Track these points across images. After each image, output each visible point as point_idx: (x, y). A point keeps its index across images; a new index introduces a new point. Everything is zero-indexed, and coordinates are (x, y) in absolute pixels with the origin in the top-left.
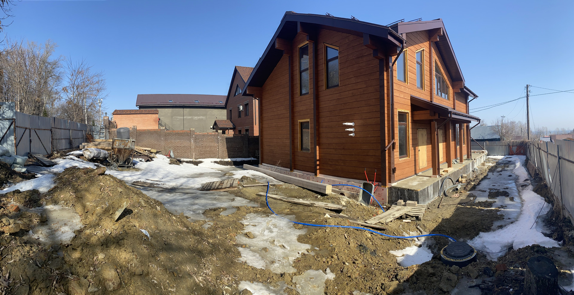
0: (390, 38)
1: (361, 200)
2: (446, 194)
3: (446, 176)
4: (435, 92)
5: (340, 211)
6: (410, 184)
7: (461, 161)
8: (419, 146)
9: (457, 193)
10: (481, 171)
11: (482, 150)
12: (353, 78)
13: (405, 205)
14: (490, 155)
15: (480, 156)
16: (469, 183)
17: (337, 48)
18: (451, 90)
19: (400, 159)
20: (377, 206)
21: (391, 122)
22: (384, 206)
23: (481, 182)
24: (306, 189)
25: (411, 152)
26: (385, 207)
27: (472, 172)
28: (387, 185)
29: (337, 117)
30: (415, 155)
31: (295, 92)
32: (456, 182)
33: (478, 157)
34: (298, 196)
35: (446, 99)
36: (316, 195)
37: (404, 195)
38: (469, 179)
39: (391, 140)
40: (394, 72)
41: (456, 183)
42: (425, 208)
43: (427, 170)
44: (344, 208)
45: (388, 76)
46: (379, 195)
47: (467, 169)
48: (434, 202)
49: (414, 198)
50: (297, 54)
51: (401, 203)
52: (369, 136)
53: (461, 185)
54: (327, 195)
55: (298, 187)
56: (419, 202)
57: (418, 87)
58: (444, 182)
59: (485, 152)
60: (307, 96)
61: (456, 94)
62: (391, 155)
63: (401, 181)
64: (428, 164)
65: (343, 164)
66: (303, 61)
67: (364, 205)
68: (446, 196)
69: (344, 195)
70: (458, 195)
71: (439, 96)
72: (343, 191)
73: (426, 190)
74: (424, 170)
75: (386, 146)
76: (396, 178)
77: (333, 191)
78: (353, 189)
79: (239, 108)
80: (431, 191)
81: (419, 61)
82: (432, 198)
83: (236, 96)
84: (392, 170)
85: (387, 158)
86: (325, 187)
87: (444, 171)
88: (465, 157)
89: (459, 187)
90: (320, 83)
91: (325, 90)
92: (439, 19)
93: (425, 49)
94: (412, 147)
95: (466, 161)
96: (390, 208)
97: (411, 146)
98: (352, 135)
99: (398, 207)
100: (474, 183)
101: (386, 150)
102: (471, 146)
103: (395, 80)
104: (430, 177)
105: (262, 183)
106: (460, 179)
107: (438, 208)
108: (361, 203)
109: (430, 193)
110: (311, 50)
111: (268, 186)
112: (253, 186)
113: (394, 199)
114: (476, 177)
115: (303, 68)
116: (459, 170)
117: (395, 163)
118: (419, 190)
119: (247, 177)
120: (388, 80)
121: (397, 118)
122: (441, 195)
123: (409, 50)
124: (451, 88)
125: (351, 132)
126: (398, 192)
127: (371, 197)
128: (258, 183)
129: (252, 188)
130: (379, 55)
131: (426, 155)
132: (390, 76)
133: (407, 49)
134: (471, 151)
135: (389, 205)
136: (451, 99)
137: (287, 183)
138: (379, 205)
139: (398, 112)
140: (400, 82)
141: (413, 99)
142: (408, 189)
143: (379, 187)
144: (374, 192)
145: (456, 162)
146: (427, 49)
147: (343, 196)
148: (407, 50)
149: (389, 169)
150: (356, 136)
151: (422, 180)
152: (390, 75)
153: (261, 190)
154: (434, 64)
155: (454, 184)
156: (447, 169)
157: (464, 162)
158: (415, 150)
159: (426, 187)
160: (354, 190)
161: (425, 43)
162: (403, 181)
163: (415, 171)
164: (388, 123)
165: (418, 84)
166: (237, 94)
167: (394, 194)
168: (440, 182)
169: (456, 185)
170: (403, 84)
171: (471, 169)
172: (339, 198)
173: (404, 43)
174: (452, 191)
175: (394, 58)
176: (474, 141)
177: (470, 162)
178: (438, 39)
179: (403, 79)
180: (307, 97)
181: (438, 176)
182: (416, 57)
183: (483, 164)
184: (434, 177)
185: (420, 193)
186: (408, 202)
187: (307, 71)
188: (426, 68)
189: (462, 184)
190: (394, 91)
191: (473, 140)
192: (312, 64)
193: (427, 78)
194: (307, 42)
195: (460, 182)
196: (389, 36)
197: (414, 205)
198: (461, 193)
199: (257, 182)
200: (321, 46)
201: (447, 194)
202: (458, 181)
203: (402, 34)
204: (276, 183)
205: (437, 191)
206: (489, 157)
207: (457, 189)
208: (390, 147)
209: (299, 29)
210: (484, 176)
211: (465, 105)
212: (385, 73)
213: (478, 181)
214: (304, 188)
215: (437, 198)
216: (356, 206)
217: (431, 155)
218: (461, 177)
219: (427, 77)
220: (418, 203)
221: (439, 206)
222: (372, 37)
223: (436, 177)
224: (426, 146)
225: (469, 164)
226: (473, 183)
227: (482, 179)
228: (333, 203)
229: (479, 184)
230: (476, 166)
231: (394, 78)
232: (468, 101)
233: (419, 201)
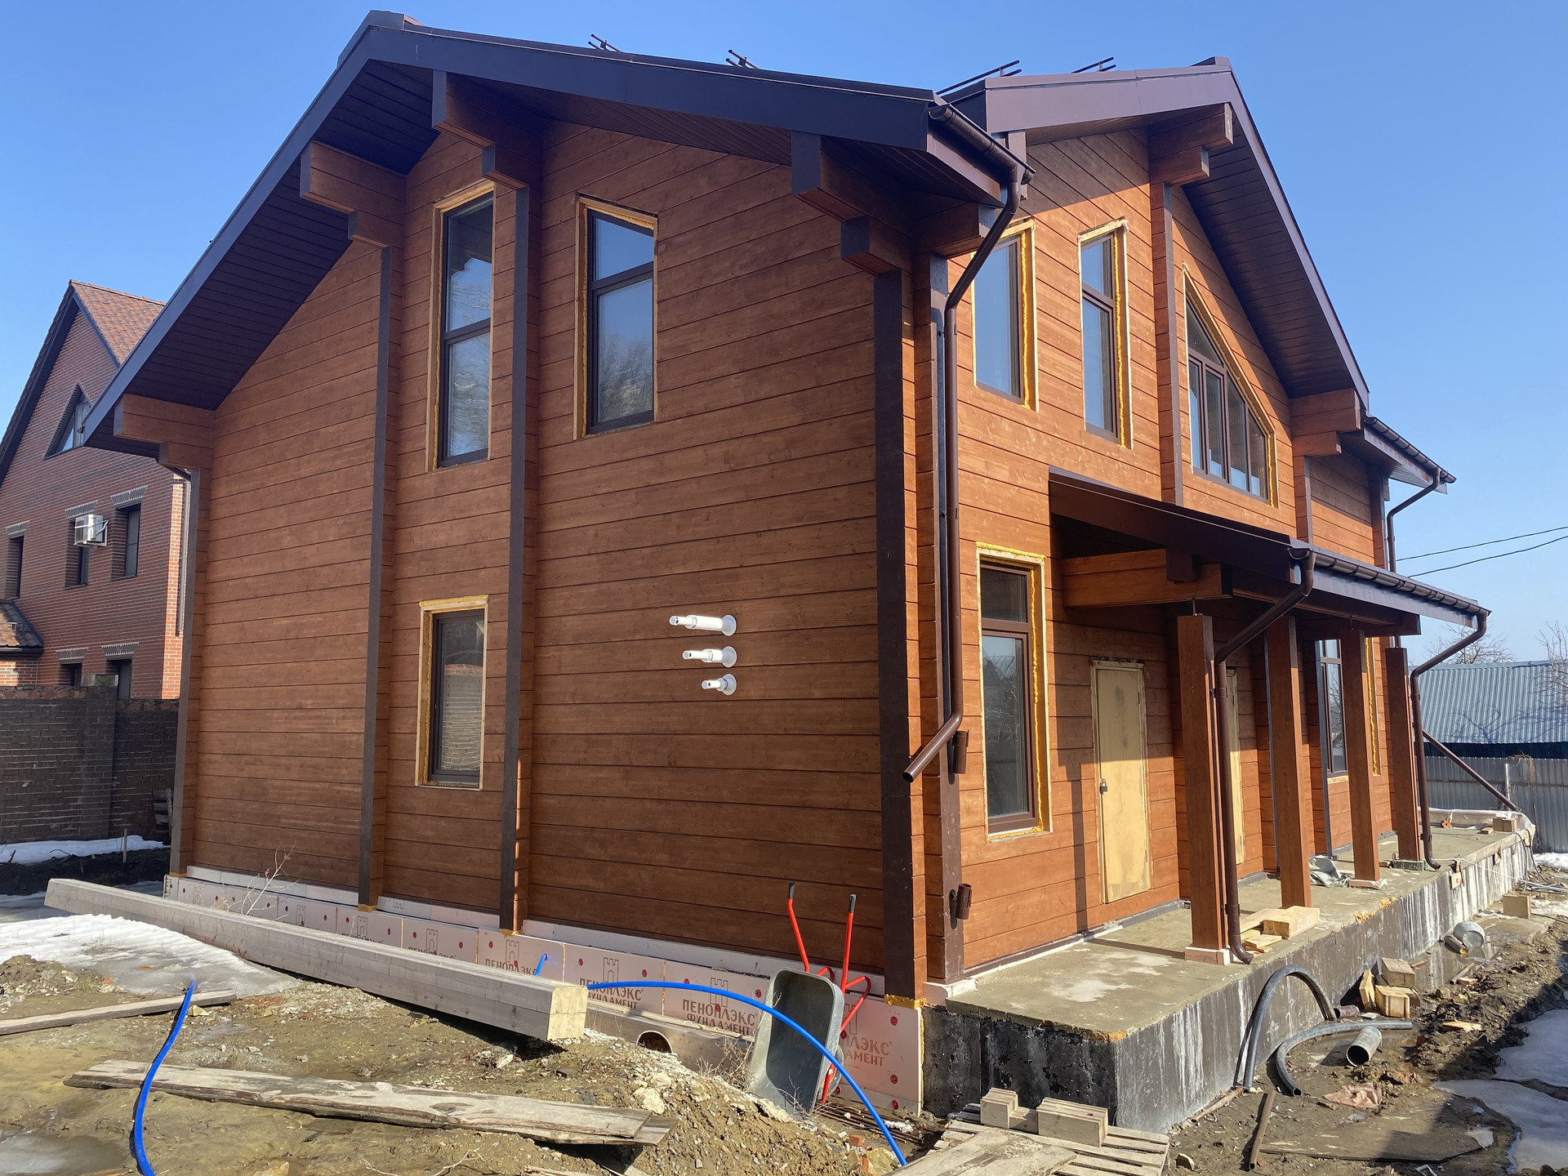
0: (935, 147)
1: (764, 1080)
2: (1289, 1077)
3: (1280, 962)
4: (1188, 453)
5: (626, 1154)
6: (1058, 992)
7: (1365, 866)
8: (1099, 760)
9: (1361, 1078)
10: (1507, 947)
11: (1501, 814)
12: (732, 379)
13: (1029, 1127)
14: (1550, 851)
15: (1491, 849)
16: (1434, 1024)
17: (648, 223)
18: (1281, 447)
19: (995, 837)
20: (856, 1119)
21: (938, 615)
22: (899, 1125)
23: (1530, 1027)
24: (432, 1013)
25: (1058, 796)
26: (906, 1127)
27: (1440, 949)
28: (918, 991)
29: (642, 584)
30: (1077, 813)
31: (408, 447)
32: (1345, 1001)
33: (1474, 856)
34: (370, 1066)
35: (1254, 497)
36: (487, 1053)
37: (1025, 1062)
38: (1433, 996)
39: (941, 718)
40: (958, 342)
41: (1342, 1011)
42: (1160, 1160)
43: (1153, 914)
44: (651, 1136)
45: (922, 361)
46: (871, 1053)
47: (1406, 925)
48: (1208, 1120)
49: (1080, 1082)
50: (428, 247)
51: (1004, 1109)
52: (817, 693)
53: (1384, 1030)
54: (558, 1049)
55: (382, 1004)
56: (1121, 1115)
57: (1091, 429)
58: (1270, 995)
59: (1521, 826)
60: (478, 468)
61: (1312, 464)
62: (944, 810)
63: (1000, 968)
64: (1157, 873)
65: (664, 858)
66: (461, 282)
67: (781, 1114)
68: (1288, 1090)
69: (664, 1047)
70: (1370, 1095)
71: (1214, 479)
72: (655, 1019)
73: (1162, 1040)
74: (1132, 908)
75: (913, 750)
76: (971, 952)
77: (595, 1019)
78: (718, 1008)
79: (73, 527)
80: (1189, 1048)
81: (1098, 289)
82: (1198, 1096)
83: (61, 458)
84: (946, 897)
85: (917, 827)
86: (547, 996)
87: (1260, 928)
88: (1386, 845)
89: (1370, 1039)
90: (553, 404)
91: (580, 438)
92: (1211, 61)
93: (1131, 222)
94: (1060, 765)
95: (1396, 873)
96: (938, 1135)
97: (1051, 757)
98: (715, 684)
99: (988, 1137)
100: (1478, 1027)
101: (910, 779)
102: (1427, 785)
103: (966, 386)
104: (1180, 955)
105: (143, 998)
106: (1368, 990)
107: (1247, 1166)
108: (763, 1102)
109: (1183, 1062)
110: (504, 230)
111: (179, 1011)
112: (68, 1024)
113: (957, 1080)
114: (1483, 985)
115: (458, 322)
116: (1355, 927)
117: (964, 857)
118: (1117, 1037)
119: (39, 966)
120: (922, 382)
121: (972, 593)
122: (1257, 1083)
123: (1044, 229)
124: (1280, 434)
125: (717, 670)
126: (984, 1041)
127: (826, 1064)
128: (113, 998)
129: (54, 1036)
130: (874, 248)
131: (1144, 819)
132: (934, 364)
133: (1030, 224)
134: (1424, 814)
135: (932, 1120)
136: (1286, 495)
137: (316, 980)
138: (871, 1113)
139: (982, 562)
140: (994, 397)
141: (1063, 490)
142: (1049, 1026)
143: (871, 1001)
144: (843, 1035)
145: (1332, 872)
146: (1138, 229)
147: (655, 1054)
148: (1028, 231)
149: (933, 896)
150: (742, 695)
151: (1126, 971)
152: (934, 355)
153: (124, 1044)
154: (1179, 306)
155: (1328, 1018)
156: (1277, 915)
157: (1385, 879)
158: (1076, 781)
159: (1161, 1018)
160: (724, 1019)
161: (1128, 194)
162: (1011, 973)
163: (1081, 911)
164: (925, 622)
165: (1090, 408)
166: (69, 445)
167: (961, 1053)
168: (1241, 993)
169: (1343, 1025)
170: (1007, 406)
171: (1433, 933)
172: (630, 1065)
173: (1020, 177)
174: (1324, 1063)
175: (955, 269)
176: (1442, 753)
177: (1423, 882)
178: (1205, 169)
179: (1004, 383)
180: (476, 471)
181: (1226, 953)
182: (1081, 271)
183: (1516, 905)
184: (1205, 958)
185: (1122, 1056)
186: (1052, 1106)
187: (482, 339)
188: (1137, 322)
189: (1389, 1024)
190: (960, 444)
191: (1432, 748)
192: (511, 301)
193: (1139, 376)
194: (488, 186)
195: (1373, 1010)
196: (930, 137)
197: (1084, 1131)
198: (1394, 1082)
199: (107, 989)
200: (565, 213)
201: (1293, 1078)
202: (1353, 996)
203: (1004, 135)
204: (238, 989)
205: (1229, 1049)
206: (1550, 858)
207: (1359, 1055)
208: (935, 761)
209: (442, 111)
210: (1545, 987)
211: (1368, 531)
212: (908, 348)
213: (1504, 1012)
214: (417, 1010)
215: (1227, 1099)
216: (730, 1122)
217: (1173, 820)
218: (1369, 976)
219: (1143, 371)
220: (1112, 1121)
221: (1248, 1151)
222: (840, 152)
223: (1218, 959)
224: (1141, 763)
225: (1422, 893)
226: (1467, 1027)
227: (1534, 1008)
228: (587, 1098)
229: (1513, 1036)
230: (1461, 914)
231: (959, 376)
232: (1388, 507)
233: (1121, 1105)
